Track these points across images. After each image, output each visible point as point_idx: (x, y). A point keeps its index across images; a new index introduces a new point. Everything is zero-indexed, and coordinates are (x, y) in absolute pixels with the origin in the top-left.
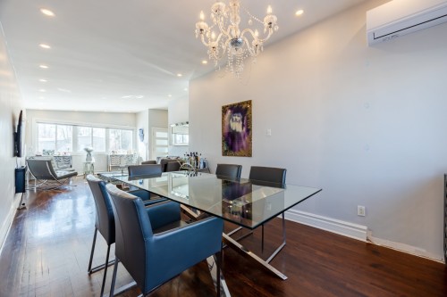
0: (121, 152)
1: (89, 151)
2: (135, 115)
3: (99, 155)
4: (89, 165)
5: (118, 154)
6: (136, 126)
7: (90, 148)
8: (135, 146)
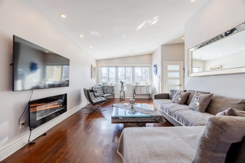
0: (142, 84)
1: (122, 83)
2: (151, 55)
3: (128, 86)
4: (122, 92)
5: (140, 85)
6: (151, 64)
7: (123, 81)
8: (151, 79)
